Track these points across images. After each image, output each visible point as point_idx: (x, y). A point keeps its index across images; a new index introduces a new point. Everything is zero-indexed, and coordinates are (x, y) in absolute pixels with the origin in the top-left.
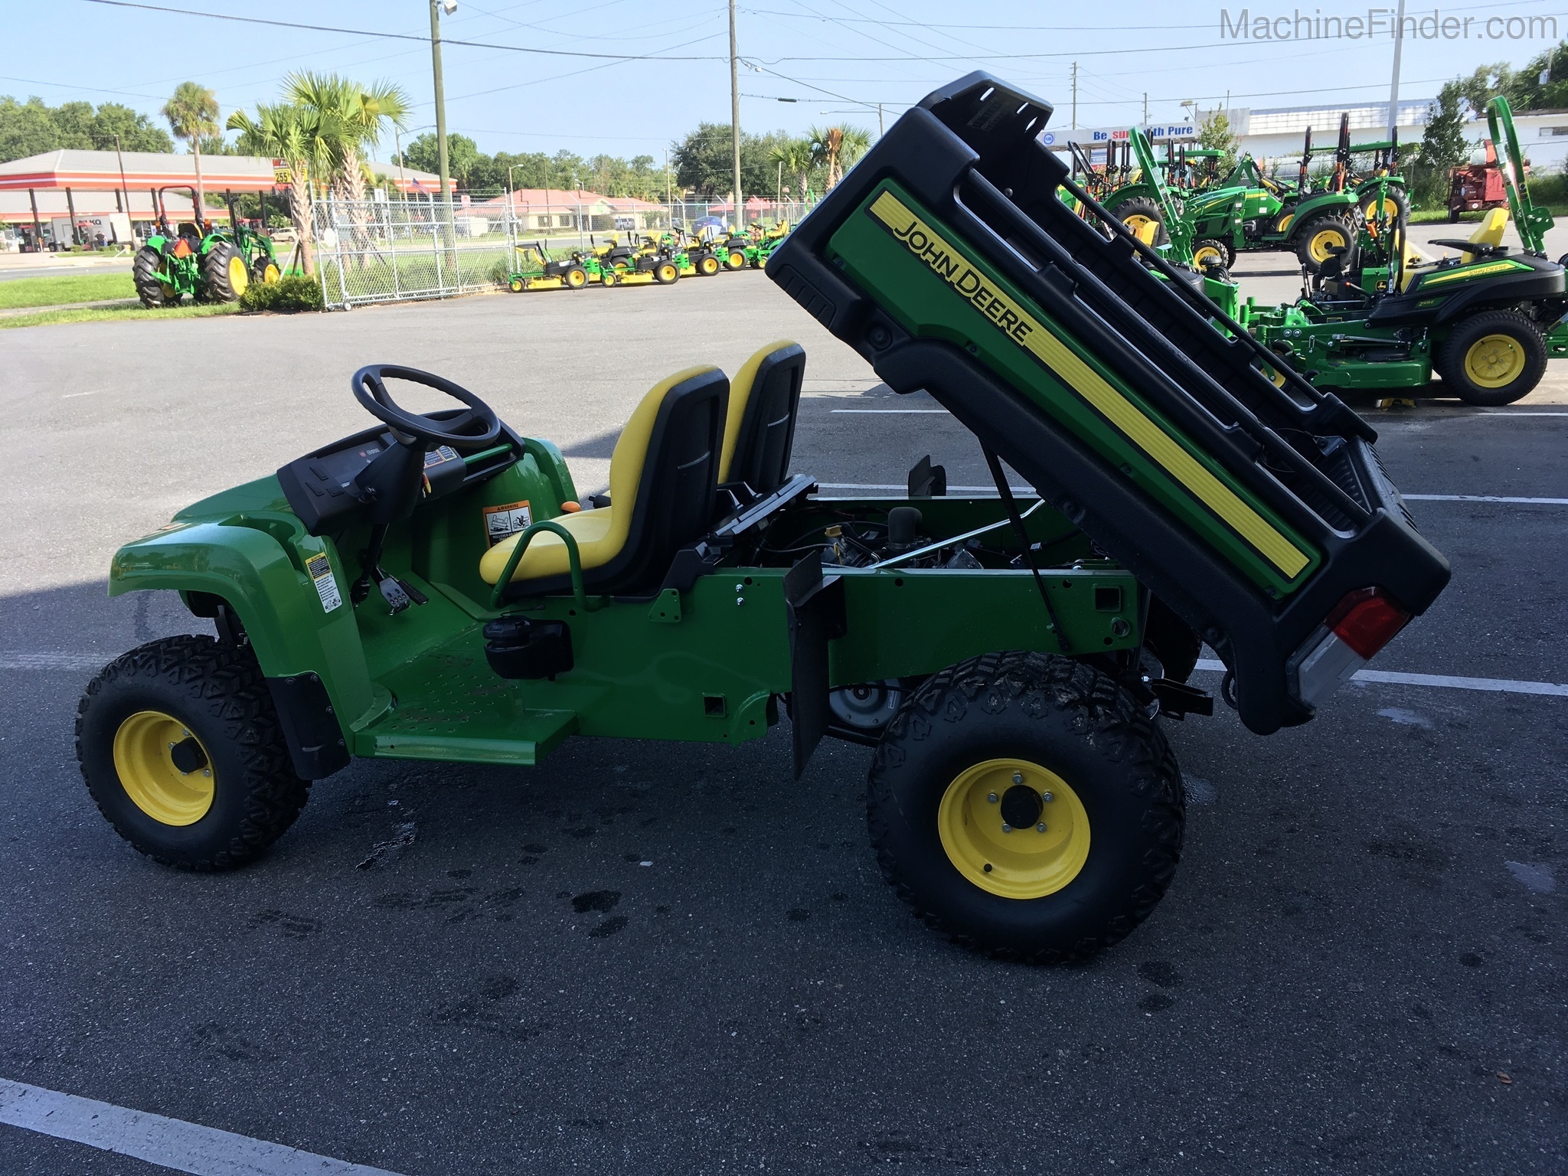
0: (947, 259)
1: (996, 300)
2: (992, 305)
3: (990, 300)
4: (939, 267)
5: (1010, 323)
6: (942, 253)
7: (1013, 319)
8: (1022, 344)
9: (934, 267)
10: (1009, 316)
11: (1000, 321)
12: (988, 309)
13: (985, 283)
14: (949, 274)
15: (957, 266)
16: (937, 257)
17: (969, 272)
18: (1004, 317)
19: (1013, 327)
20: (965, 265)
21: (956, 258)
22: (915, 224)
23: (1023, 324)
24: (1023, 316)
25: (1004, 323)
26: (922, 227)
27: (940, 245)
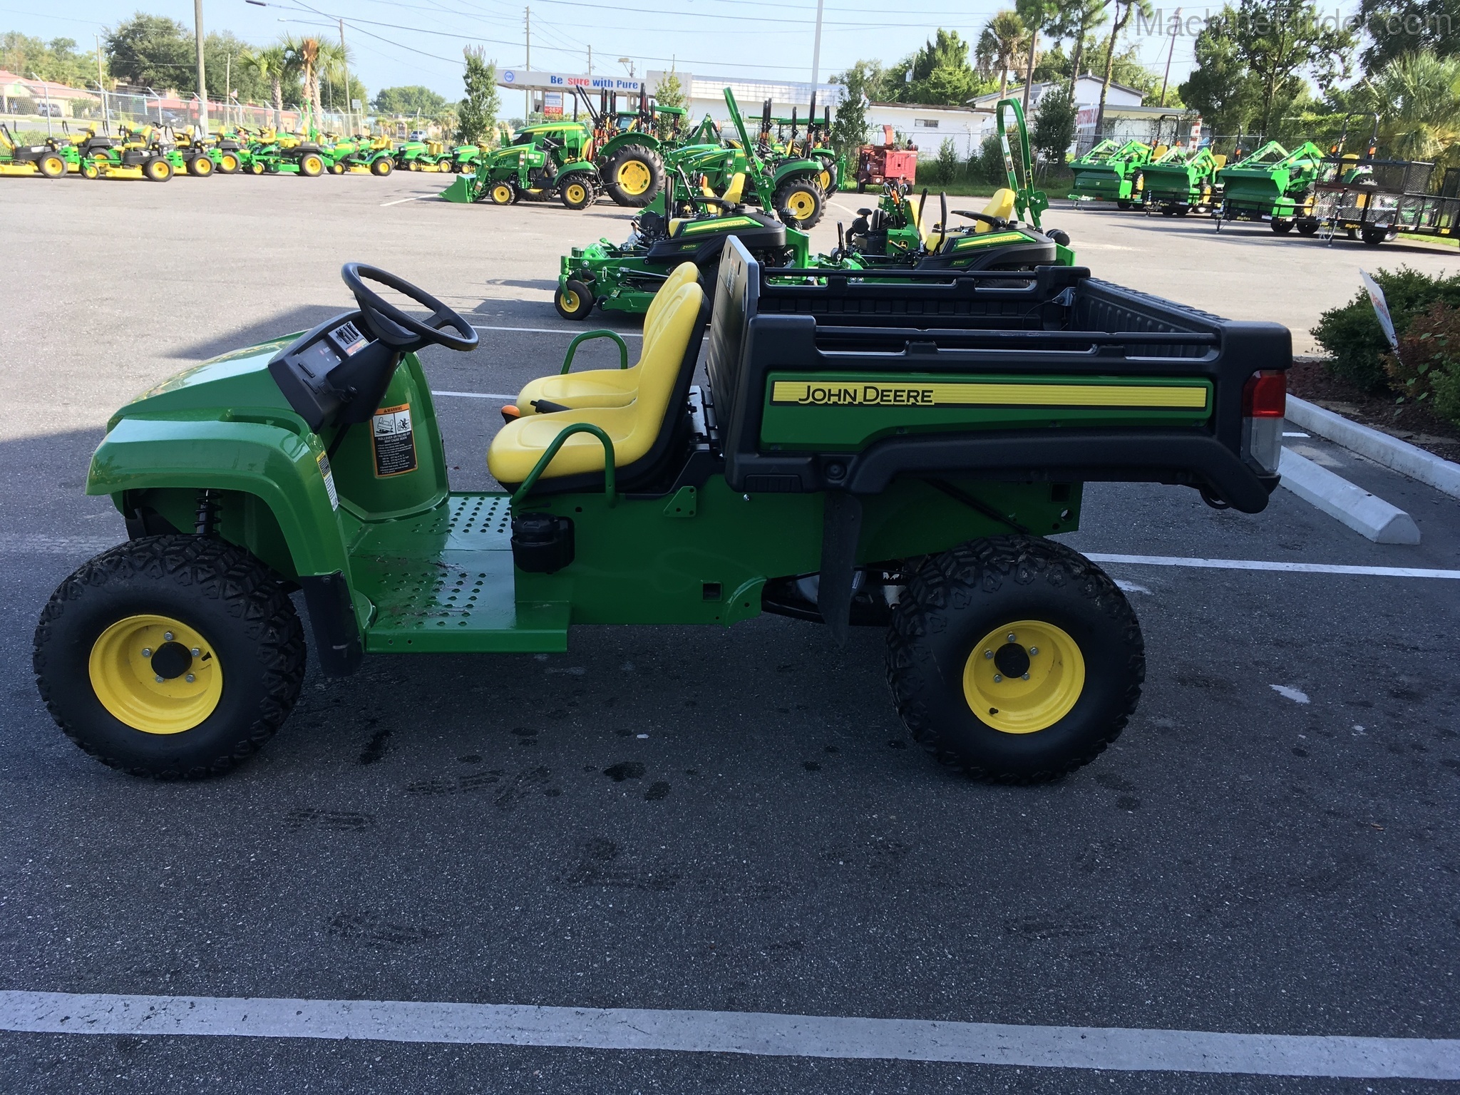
0: (846, 391)
1: (896, 391)
2: (896, 396)
3: (892, 394)
4: (845, 400)
5: (915, 398)
6: (840, 391)
7: (916, 394)
8: (933, 404)
9: (842, 402)
10: (912, 394)
11: (908, 401)
12: (895, 400)
13: (880, 386)
14: (854, 399)
15: (855, 391)
16: (839, 395)
17: (866, 388)
18: (909, 396)
19: (919, 398)
20: (860, 387)
21: (850, 387)
22: (809, 387)
23: (923, 392)
24: (920, 387)
25: (912, 400)
26: (814, 386)
27: (835, 387)
